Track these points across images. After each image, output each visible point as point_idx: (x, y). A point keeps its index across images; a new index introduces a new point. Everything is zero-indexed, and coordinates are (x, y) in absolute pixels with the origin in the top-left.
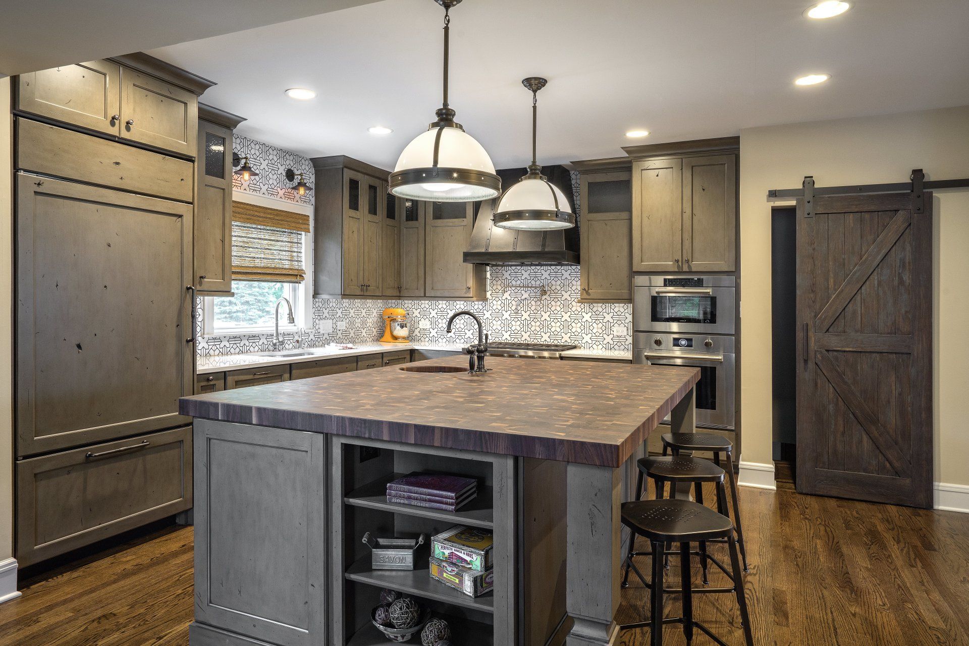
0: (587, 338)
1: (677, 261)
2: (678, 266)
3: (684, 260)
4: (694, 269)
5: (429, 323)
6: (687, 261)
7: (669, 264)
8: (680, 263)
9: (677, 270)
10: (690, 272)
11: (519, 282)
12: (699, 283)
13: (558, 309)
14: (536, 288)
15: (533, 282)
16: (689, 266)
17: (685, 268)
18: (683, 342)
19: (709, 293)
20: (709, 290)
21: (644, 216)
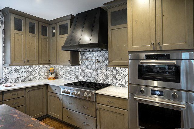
0: (115, 81)
1: (153, 44)
2: (154, 47)
3: (157, 44)
4: (163, 49)
5: (63, 73)
6: (159, 44)
7: (148, 47)
8: (155, 46)
9: (153, 50)
10: (161, 51)
11: (90, 58)
12: (168, 57)
13: (104, 69)
14: (95, 60)
15: (95, 58)
16: (161, 47)
17: (158, 49)
18: (157, 93)
19: (174, 63)
20: (174, 62)
21: (134, 21)
